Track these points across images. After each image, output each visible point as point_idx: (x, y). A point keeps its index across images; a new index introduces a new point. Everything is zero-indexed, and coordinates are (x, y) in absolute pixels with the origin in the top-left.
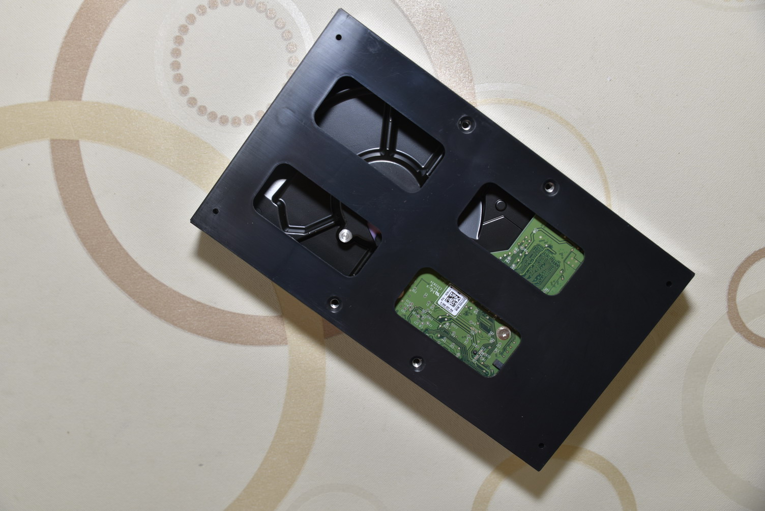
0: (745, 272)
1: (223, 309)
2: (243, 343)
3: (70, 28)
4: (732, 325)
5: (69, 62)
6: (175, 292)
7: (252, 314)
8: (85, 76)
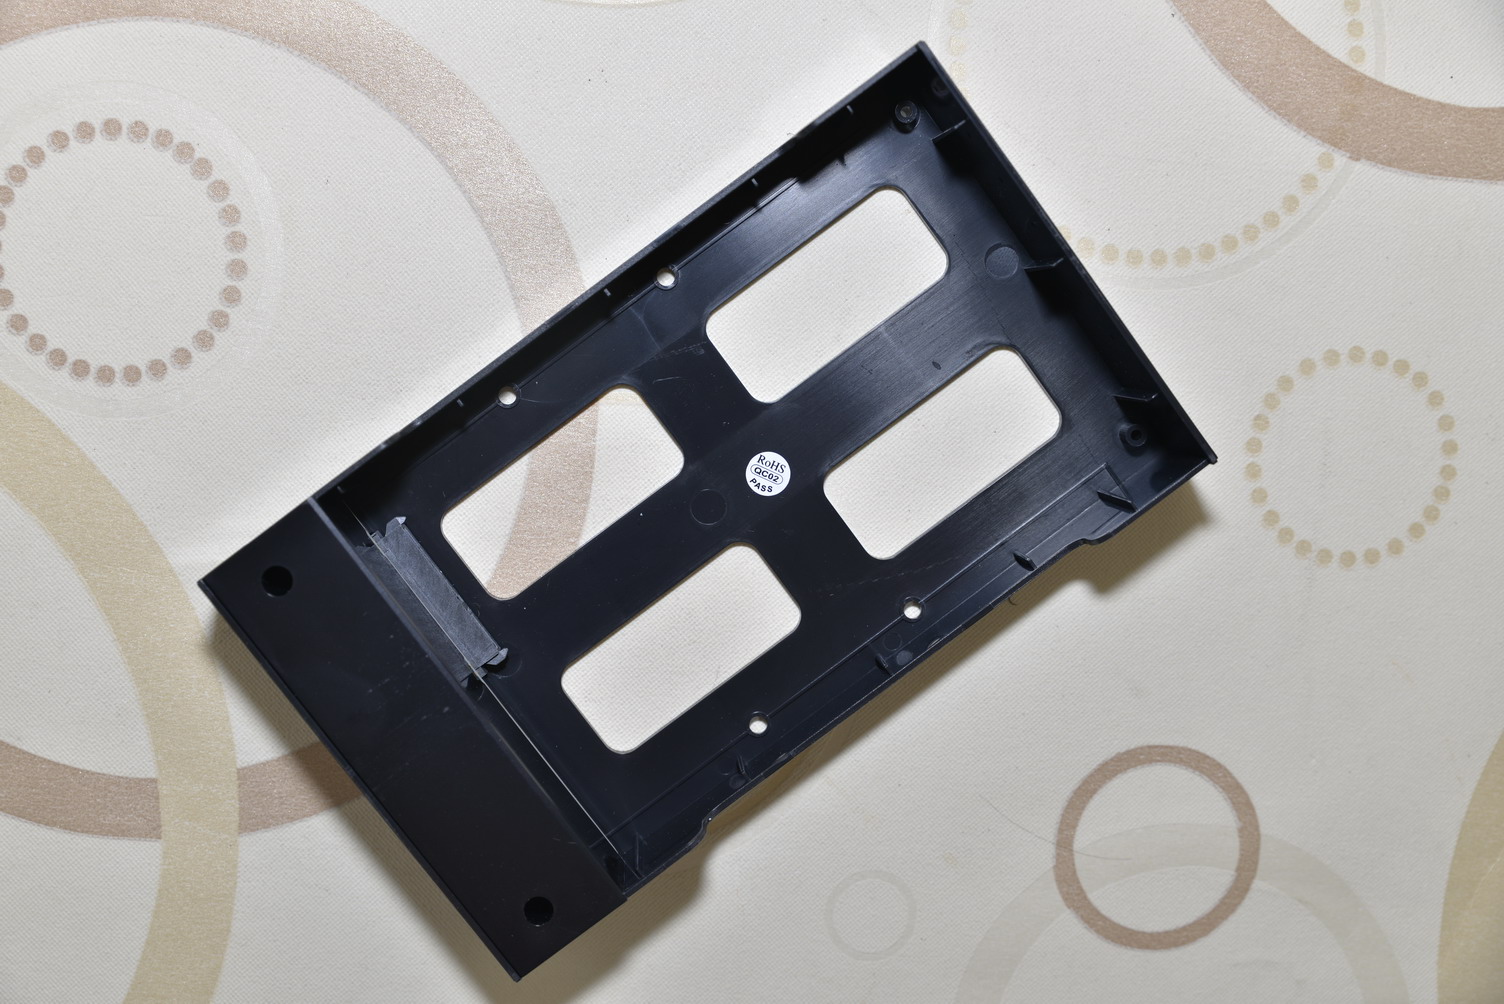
0: (1094, 791)
2: (69, 827)
4: (1061, 892)
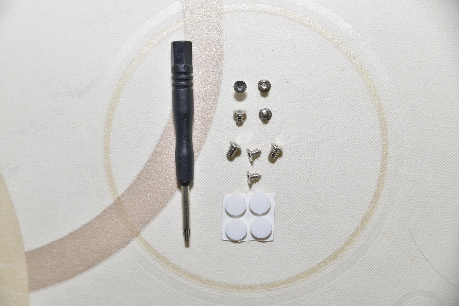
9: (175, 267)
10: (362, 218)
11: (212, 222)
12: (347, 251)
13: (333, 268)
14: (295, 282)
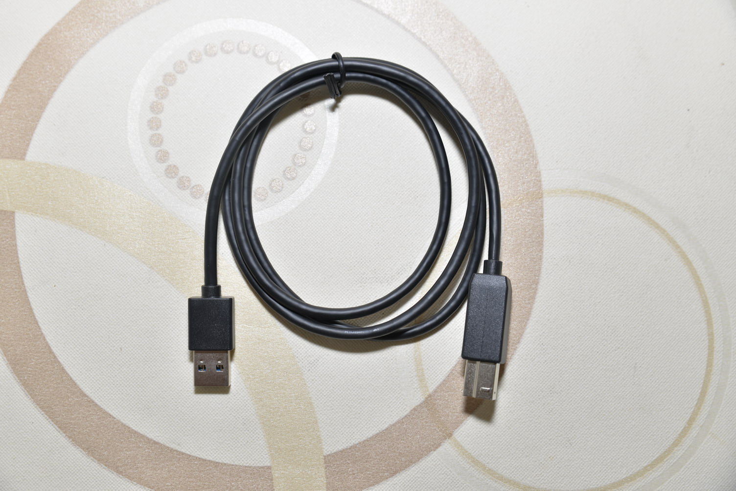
1: (189, 453)
3: (22, 67)
5: (14, 109)
6: (124, 425)
7: (229, 463)
8: (33, 129)
9: (491, 472)
10: (689, 417)
11: (531, 421)
12: (675, 453)
13: (660, 471)
14: (620, 487)
